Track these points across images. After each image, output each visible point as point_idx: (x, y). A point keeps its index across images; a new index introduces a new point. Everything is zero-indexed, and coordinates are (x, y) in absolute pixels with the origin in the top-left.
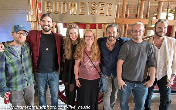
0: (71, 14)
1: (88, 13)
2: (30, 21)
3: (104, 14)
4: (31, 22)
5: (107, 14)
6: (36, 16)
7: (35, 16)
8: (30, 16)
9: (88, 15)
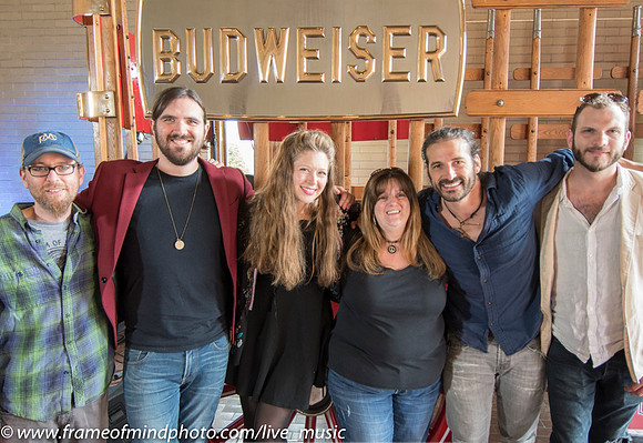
0: (261, 79)
1: (336, 75)
2: (92, 115)
3: (409, 77)
4: (96, 120)
5: (422, 74)
6: (115, 93)
7: (110, 95)
8: (90, 95)
9: (336, 82)
